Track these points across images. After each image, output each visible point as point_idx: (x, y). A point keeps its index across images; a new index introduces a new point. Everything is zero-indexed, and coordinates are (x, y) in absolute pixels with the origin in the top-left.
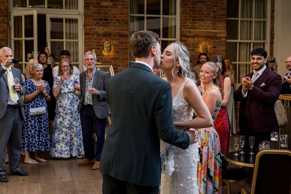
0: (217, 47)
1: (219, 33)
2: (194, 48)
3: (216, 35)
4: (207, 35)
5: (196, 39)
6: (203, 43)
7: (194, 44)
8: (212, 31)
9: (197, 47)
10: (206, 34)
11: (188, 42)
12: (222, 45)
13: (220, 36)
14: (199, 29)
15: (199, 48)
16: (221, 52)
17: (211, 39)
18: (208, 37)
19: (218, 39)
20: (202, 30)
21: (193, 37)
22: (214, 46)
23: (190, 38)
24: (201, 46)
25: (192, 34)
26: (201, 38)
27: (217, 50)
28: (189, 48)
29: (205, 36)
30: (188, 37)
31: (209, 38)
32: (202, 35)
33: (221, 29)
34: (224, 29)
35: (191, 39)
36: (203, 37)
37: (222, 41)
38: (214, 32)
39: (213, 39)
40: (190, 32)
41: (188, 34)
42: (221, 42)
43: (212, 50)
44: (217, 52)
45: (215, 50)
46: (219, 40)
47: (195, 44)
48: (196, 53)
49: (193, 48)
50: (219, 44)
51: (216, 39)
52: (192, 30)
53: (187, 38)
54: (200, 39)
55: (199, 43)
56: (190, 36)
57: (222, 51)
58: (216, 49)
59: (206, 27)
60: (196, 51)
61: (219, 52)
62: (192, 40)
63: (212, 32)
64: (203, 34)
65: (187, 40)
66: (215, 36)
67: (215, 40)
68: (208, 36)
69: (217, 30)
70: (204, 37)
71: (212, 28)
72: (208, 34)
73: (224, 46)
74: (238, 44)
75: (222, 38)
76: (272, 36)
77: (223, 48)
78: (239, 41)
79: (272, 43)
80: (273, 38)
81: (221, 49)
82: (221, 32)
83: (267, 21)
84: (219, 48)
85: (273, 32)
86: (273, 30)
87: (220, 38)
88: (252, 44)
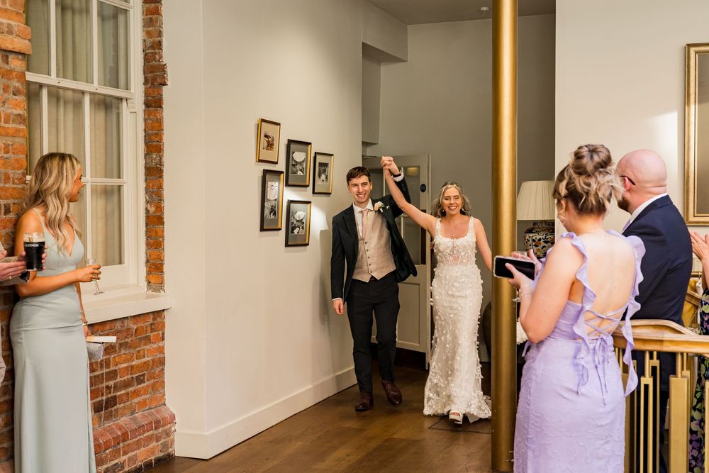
1: (6, 29)
12: (11, 90)
13: (10, 47)
16: (11, 125)
33: (6, 10)
34: (17, 13)
37: (11, 71)
42: (8, 74)
46: (2, 64)
50: (2, 81)
57: (14, 121)
61: (3, 125)
73: (21, 99)
74: (45, 92)
75: (11, 57)
76: (155, 76)
77: (16, 106)
78: (52, 80)
79: (153, 103)
80: (159, 81)
81: (9, 111)
82: (9, 25)
83: (131, 10)
84: (4, 102)
85: (157, 57)
86: (157, 51)
87: (7, 57)
88: (87, 99)
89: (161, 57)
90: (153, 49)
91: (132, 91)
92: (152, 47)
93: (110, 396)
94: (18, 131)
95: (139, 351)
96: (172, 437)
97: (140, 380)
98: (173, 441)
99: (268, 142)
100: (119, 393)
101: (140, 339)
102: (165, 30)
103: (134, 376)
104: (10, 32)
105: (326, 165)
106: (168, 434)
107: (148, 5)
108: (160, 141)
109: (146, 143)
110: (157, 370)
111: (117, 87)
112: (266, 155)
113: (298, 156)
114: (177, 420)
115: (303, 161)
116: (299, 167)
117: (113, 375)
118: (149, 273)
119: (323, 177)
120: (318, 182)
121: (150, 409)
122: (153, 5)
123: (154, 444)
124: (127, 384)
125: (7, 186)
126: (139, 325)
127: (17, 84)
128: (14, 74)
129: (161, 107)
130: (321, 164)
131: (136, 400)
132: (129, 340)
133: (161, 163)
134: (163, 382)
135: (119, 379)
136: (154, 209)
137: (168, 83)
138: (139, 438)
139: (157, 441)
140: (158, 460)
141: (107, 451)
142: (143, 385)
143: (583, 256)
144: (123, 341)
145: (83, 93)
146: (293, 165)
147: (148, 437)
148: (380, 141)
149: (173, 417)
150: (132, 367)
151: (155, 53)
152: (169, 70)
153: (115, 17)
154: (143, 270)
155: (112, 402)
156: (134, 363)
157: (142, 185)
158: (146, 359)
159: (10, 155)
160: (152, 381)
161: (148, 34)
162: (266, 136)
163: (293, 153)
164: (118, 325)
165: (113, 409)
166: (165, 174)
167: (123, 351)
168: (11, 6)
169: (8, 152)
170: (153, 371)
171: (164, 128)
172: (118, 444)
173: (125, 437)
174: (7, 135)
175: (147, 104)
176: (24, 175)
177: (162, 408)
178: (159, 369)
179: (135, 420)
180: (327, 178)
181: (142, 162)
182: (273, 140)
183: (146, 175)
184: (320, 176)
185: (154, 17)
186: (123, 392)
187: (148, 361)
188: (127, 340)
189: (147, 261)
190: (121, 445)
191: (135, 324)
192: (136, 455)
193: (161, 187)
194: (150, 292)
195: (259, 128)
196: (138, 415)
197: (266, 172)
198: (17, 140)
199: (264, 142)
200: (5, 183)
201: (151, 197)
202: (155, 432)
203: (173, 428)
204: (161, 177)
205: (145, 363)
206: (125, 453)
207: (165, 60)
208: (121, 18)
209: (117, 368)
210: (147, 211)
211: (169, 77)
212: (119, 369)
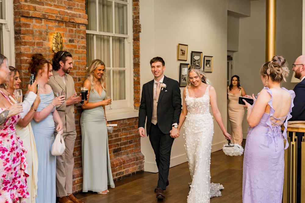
0: (75, 41)
1: (78, 16)
2: (42, 41)
3: (74, 19)
4: (60, 17)
5: (43, 24)
6: (56, 32)
7: (41, 33)
8: (69, 11)
9: (46, 39)
10: (59, 15)
11: (31, 28)
12: (81, 37)
13: (80, 22)
14: (47, 4)
15: (49, 40)
16: (81, 50)
17: (66, 26)
18: (62, 21)
19: (75, 28)
20: (52, 8)
21: (39, 19)
22: (70, 38)
23: (34, 21)
24: (52, 37)
25: (37, 14)
26: (52, 22)
27: (75, 47)
28: (33, 39)
29: (58, 19)
30: (32, 17)
31: (63, 23)
32: (54, 17)
33: (79, 9)
34: (83, 10)
35: (36, 22)
36: (54, 20)
37: (80, 31)
38: (70, 13)
39: (69, 26)
40: (35, 9)
41: (31, 13)
42: (79, 32)
43: (67, 46)
44: (75, 49)
45: (72, 45)
46: (77, 28)
47: (43, 33)
48: (45, 49)
49: (39, 41)
50: (77, 34)
51: (73, 26)
52: (37, 6)
53: (29, 19)
54: (51, 25)
55: (49, 31)
56: (34, 17)
57: (82, 48)
58: (74, 44)
59: (58, 3)
60: (44, 47)
61: (78, 50)
62: (38, 25)
63: (68, 14)
64: (54, 15)
65: (30, 24)
66: (72, 21)
67: (72, 28)
68: (63, 19)
69: (74, 11)
70: (56, 20)
71: (67, 7)
72: (62, 16)
73: (84, 40)
74: (95, 37)
75: (80, 26)
76: (137, 29)
77: (83, 43)
78: (97, 32)
79: (136, 39)
80: (138, 31)
81: (80, 45)
82: (80, 15)
83: (128, 5)
84: (78, 42)
85: (138, 22)
86: (137, 19)
87: (79, 26)
88: (111, 39)
89: (139, 22)
90: (136, 19)
91: (129, 35)
92: (136, 18)
93: (119, 147)
94: (83, 52)
95: (130, 132)
96: (143, 164)
97: (130, 142)
98: (143, 166)
99: (182, 52)
100: (122, 147)
101: (131, 127)
102: (141, 11)
103: (128, 141)
104: (80, 17)
105: (210, 61)
106: (142, 163)
107: (134, 2)
108: (139, 53)
109: (133, 54)
110: (137, 139)
111: (123, 34)
112: (181, 57)
113: (196, 58)
114: (145, 158)
115: (199, 59)
116: (197, 62)
117: (120, 140)
118: (135, 103)
119: (208, 65)
120: (206, 68)
121: (134, 153)
122: (136, 2)
123: (136, 166)
124: (125, 144)
125: (79, 71)
126: (130, 122)
127: (83, 35)
128: (82, 31)
129: (139, 41)
130: (207, 61)
131: (129, 150)
132: (126, 127)
133: (139, 62)
134: (140, 144)
135: (122, 141)
136: (136, 79)
137: (141, 31)
138: (129, 163)
139: (137, 165)
140: (137, 172)
141: (117, 167)
142: (132, 144)
143: (271, 96)
144: (123, 128)
145: (110, 36)
146: (194, 61)
147: (133, 163)
148: (239, 50)
149: (143, 157)
150: (127, 137)
151: (137, 20)
152: (142, 27)
153: (123, 7)
154: (133, 102)
155: (120, 149)
156: (128, 136)
157: (132, 70)
158: (133, 135)
159: (80, 60)
160: (135, 143)
161: (134, 13)
162: (181, 50)
163: (194, 56)
164: (122, 122)
165: (120, 152)
166: (140, 66)
167: (124, 131)
168: (80, 7)
169: (79, 59)
170: (136, 139)
171: (140, 49)
172: (121, 165)
173: (124, 162)
174: (79, 53)
175: (134, 40)
176: (86, 67)
177: (140, 153)
178: (138, 139)
179: (128, 157)
180: (210, 66)
181: (132, 61)
182: (185, 52)
183: (134, 66)
184: (206, 65)
185: (136, 7)
186: (124, 146)
187: (134, 135)
188: (125, 127)
189: (134, 98)
190: (123, 165)
191: (128, 121)
192: (128, 169)
193: (139, 71)
194: (135, 110)
195: (178, 47)
196: (130, 155)
197: (181, 64)
198: (83, 55)
199: (180, 52)
200: (79, 70)
201: (136, 74)
202: (136, 162)
203: (143, 161)
204: (139, 67)
205: (133, 136)
206: (124, 168)
207: (141, 23)
208: (125, 8)
209: (121, 137)
210: (134, 79)
211: (142, 29)
212: (122, 138)
